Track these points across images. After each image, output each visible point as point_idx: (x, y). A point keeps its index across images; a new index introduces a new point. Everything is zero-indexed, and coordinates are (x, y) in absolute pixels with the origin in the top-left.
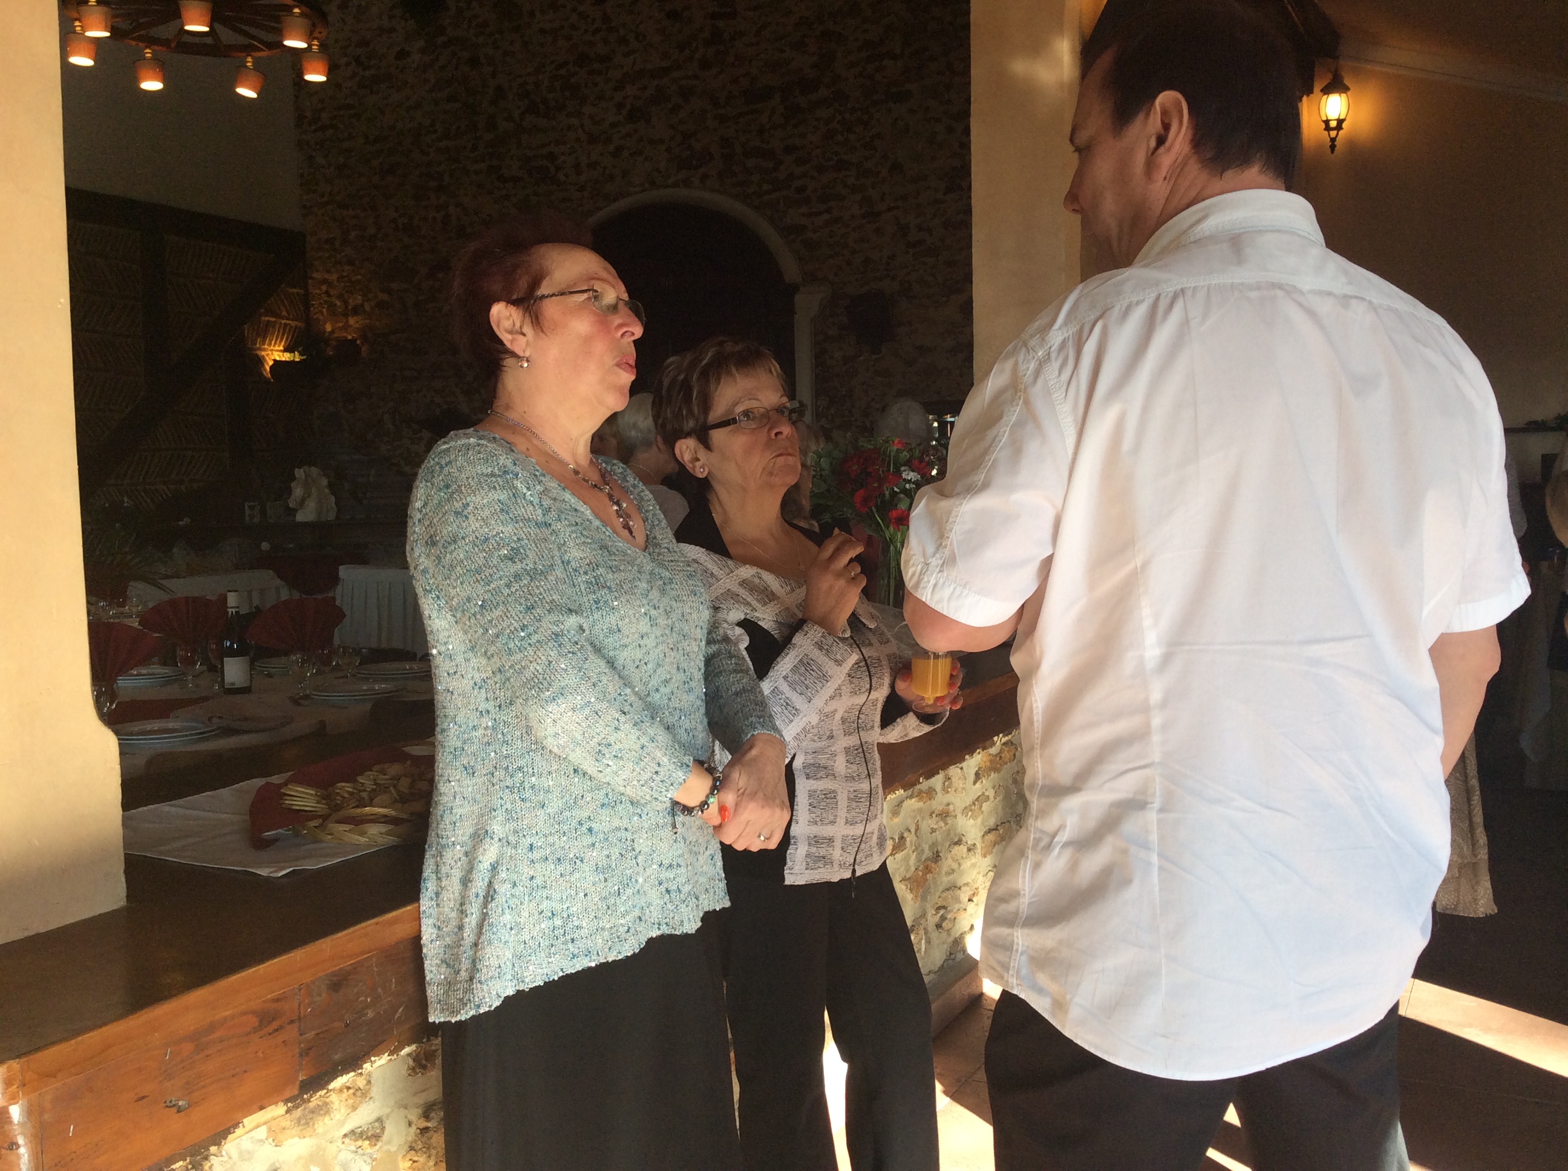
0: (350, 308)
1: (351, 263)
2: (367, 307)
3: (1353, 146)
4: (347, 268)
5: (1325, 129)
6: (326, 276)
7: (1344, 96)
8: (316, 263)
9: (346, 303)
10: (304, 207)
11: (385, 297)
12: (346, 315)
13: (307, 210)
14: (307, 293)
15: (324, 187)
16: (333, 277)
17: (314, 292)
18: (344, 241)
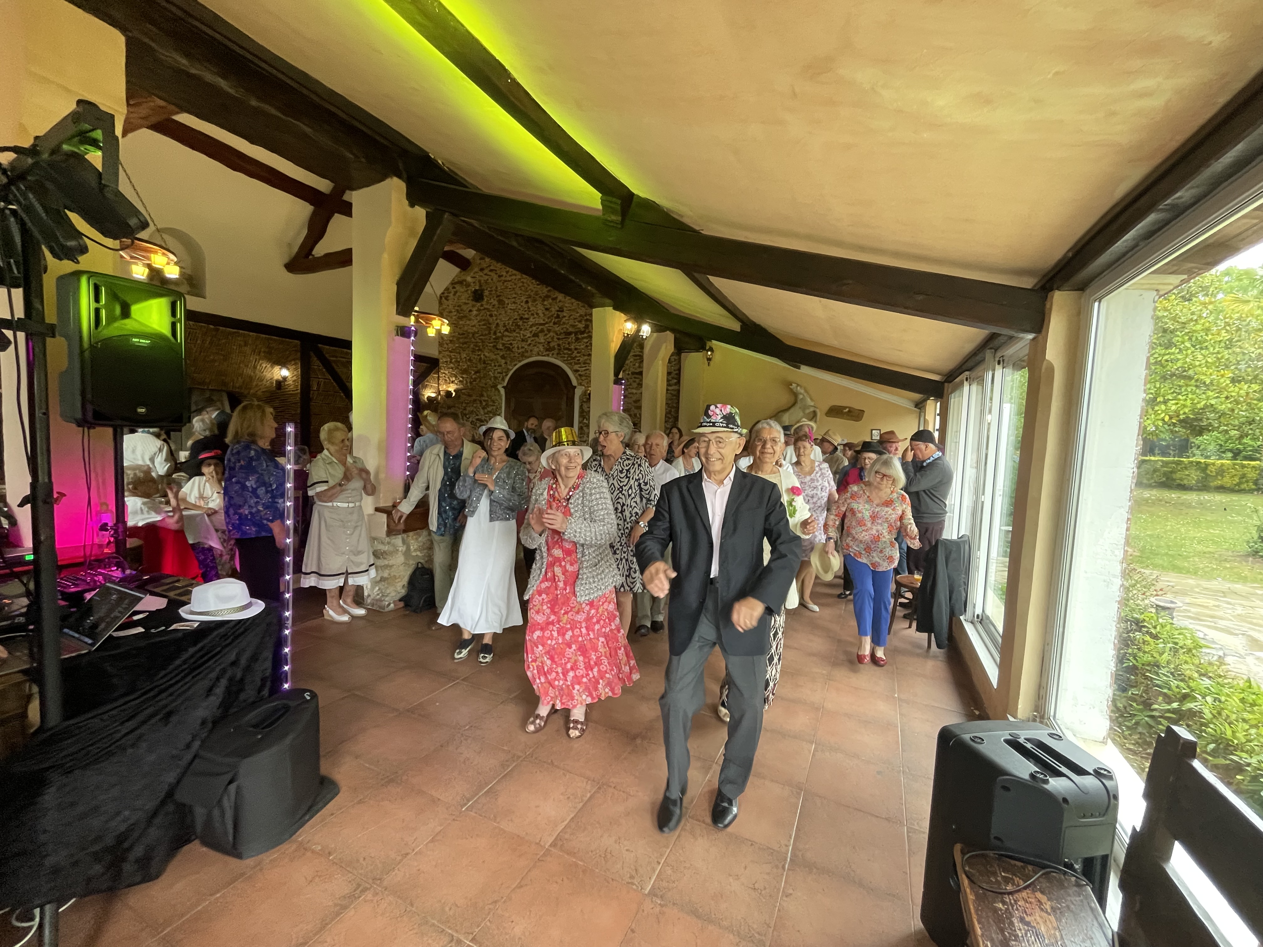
0: (451, 382)
2: (456, 382)
4: (451, 370)
6: (445, 372)
8: (441, 368)
11: (461, 379)
12: (449, 384)
13: (440, 352)
14: (439, 377)
15: (445, 346)
16: (447, 372)
17: (441, 375)
18: (451, 362)
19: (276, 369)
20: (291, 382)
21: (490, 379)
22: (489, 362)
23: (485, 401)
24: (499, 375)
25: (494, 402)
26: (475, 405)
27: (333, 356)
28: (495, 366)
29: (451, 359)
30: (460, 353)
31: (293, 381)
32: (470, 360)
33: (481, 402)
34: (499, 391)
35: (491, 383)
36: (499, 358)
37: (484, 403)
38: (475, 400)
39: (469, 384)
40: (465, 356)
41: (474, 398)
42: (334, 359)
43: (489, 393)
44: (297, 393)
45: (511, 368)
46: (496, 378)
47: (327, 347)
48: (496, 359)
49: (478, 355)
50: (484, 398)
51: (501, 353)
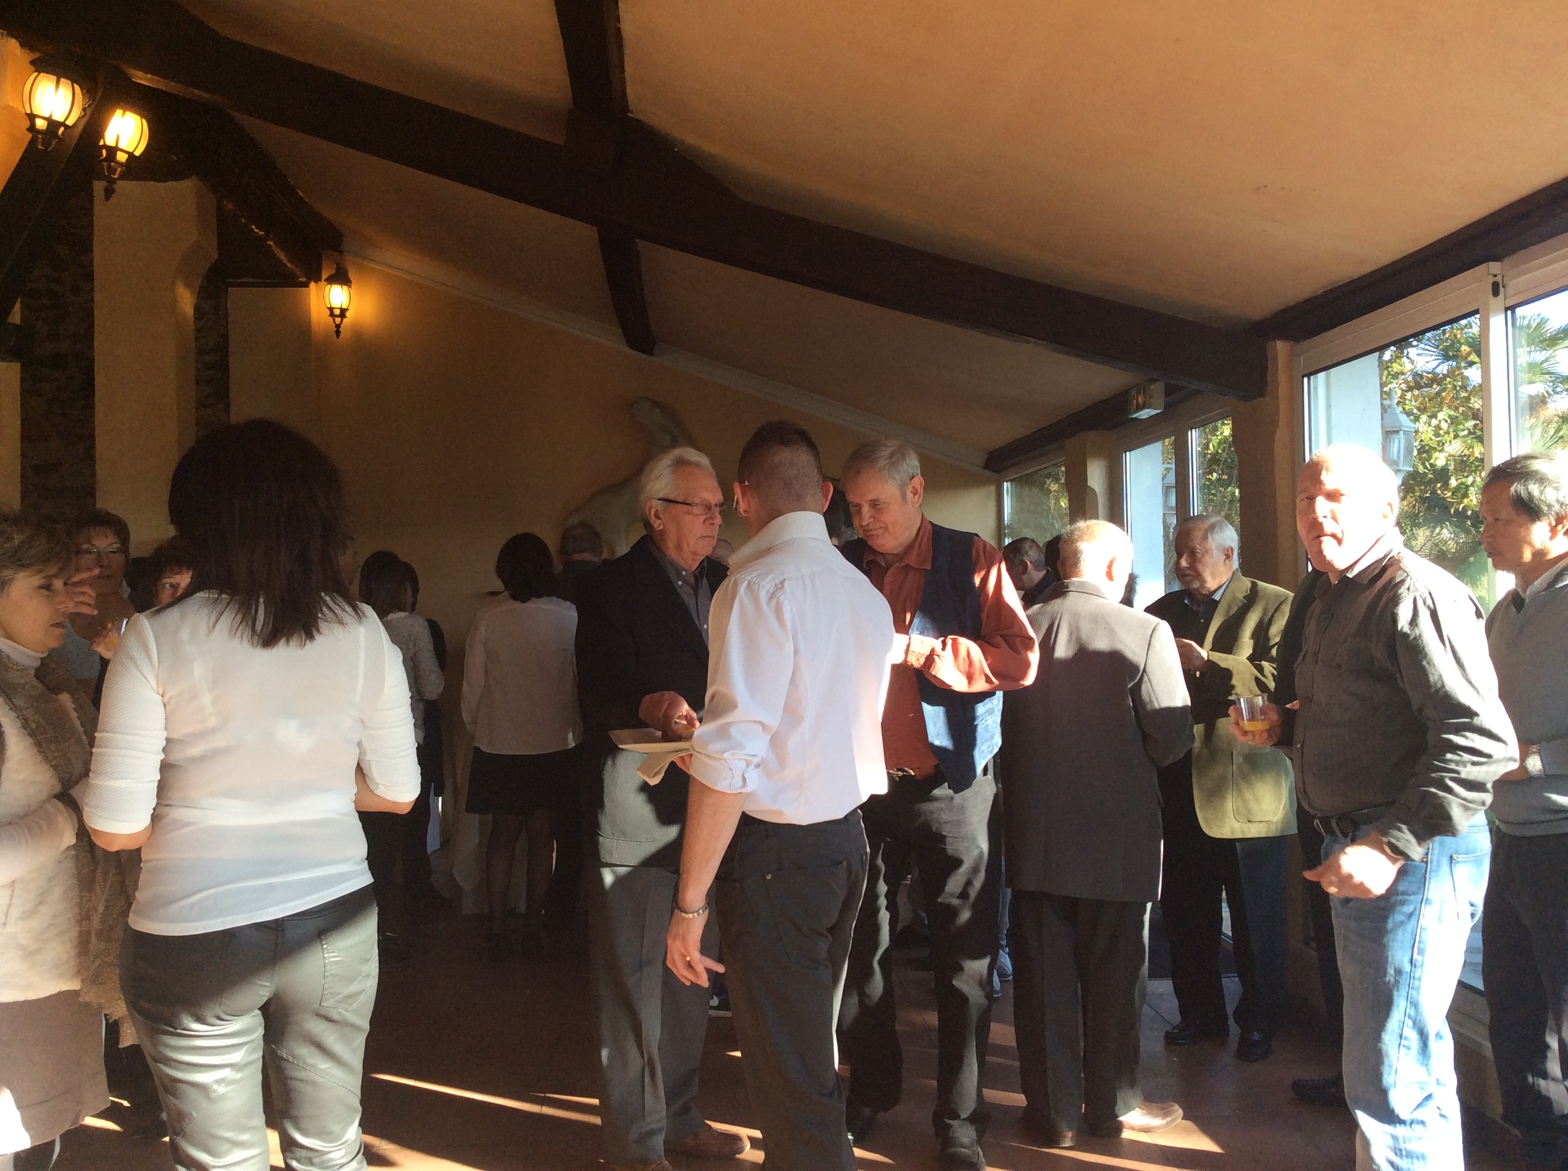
3: (358, 334)
5: (330, 315)
7: (345, 288)
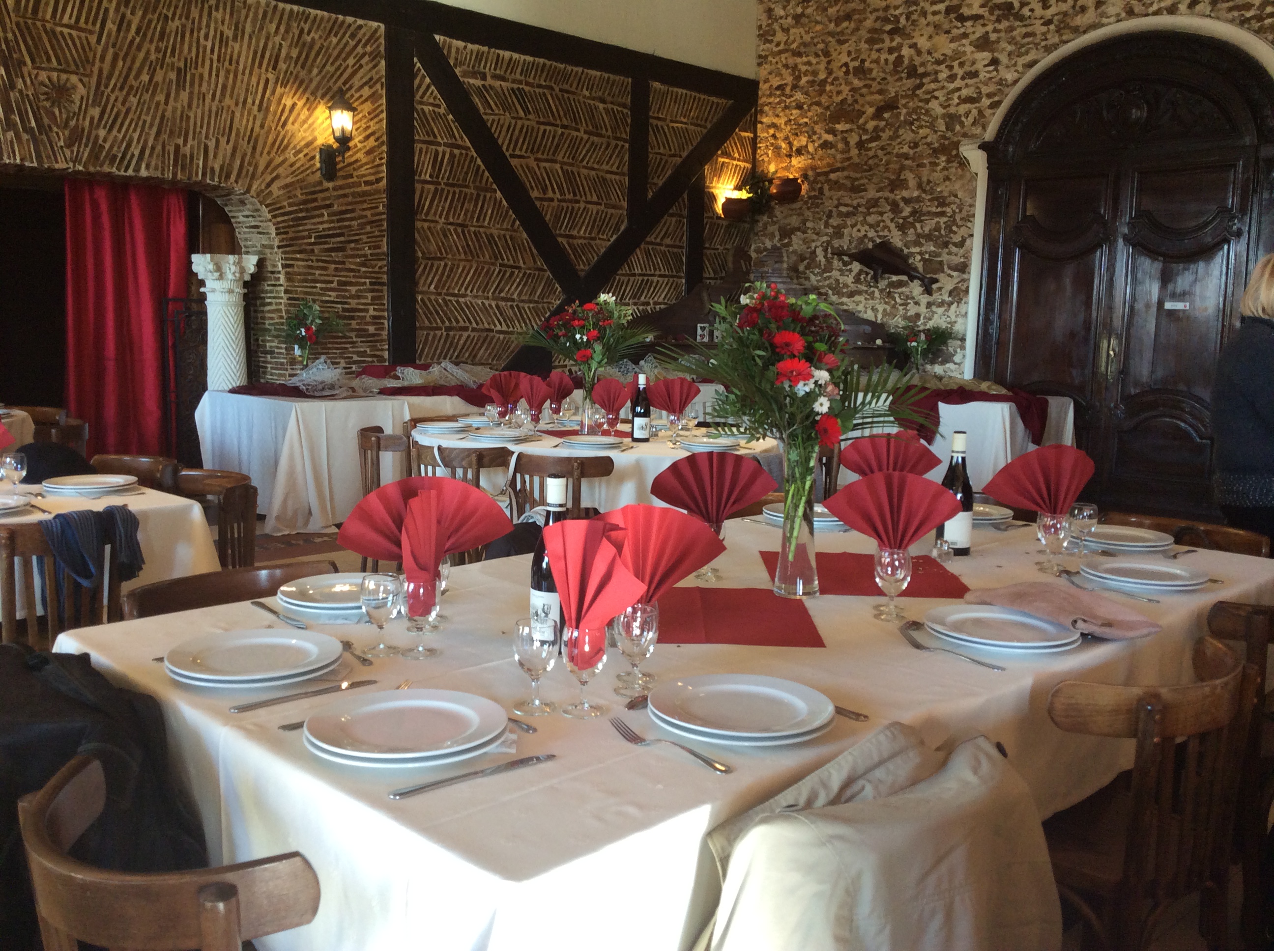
0: (794, 149)
1: (799, 107)
2: (811, 148)
4: (794, 112)
6: (775, 120)
8: (766, 108)
9: (790, 144)
10: (760, 56)
11: (830, 138)
12: (790, 156)
13: (762, 60)
14: (756, 136)
15: (780, 36)
16: (781, 121)
17: (762, 135)
18: (795, 87)
19: (321, 113)
20: (360, 155)
21: (932, 126)
22: (930, 68)
23: (907, 201)
24: (963, 109)
25: (942, 202)
26: (871, 219)
27: (474, 75)
28: (952, 78)
29: (798, 78)
30: (826, 54)
31: (369, 152)
32: (861, 72)
33: (895, 208)
34: (964, 164)
35: (932, 138)
36: (969, 49)
37: (907, 211)
38: (874, 203)
39: (854, 152)
40: (845, 58)
41: (872, 193)
42: (478, 83)
43: (925, 172)
44: (378, 191)
45: (1010, 76)
46: (952, 119)
47: (460, 44)
48: (957, 55)
49: (891, 51)
50: (905, 194)
51: (980, 31)
